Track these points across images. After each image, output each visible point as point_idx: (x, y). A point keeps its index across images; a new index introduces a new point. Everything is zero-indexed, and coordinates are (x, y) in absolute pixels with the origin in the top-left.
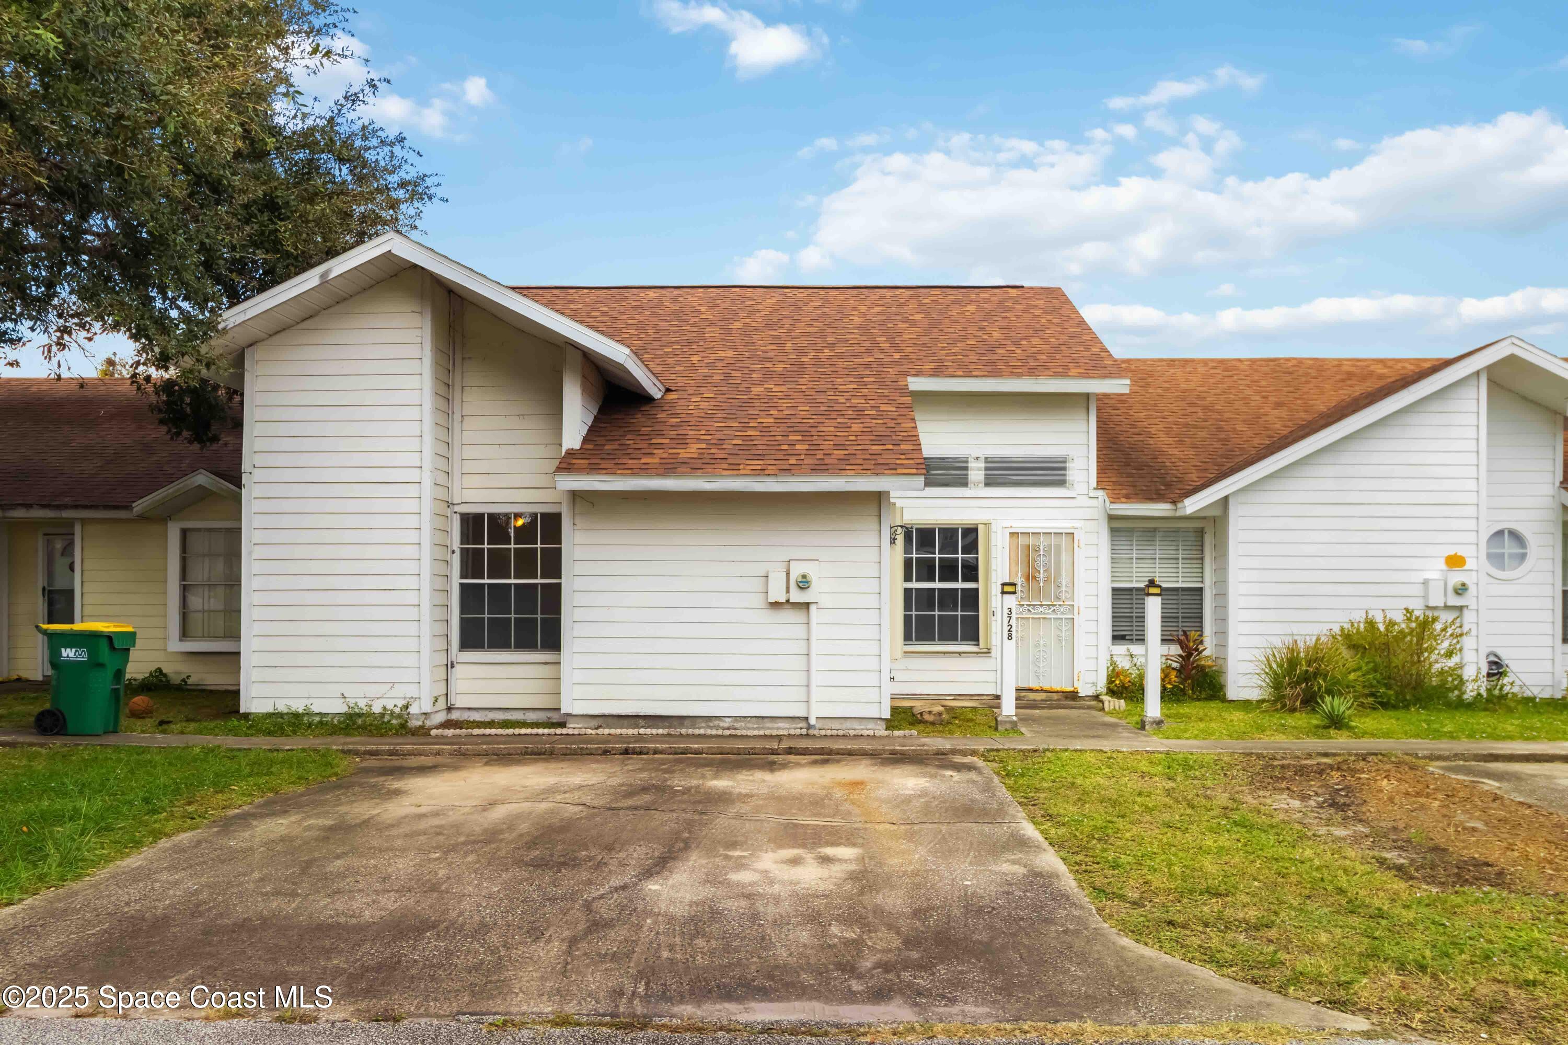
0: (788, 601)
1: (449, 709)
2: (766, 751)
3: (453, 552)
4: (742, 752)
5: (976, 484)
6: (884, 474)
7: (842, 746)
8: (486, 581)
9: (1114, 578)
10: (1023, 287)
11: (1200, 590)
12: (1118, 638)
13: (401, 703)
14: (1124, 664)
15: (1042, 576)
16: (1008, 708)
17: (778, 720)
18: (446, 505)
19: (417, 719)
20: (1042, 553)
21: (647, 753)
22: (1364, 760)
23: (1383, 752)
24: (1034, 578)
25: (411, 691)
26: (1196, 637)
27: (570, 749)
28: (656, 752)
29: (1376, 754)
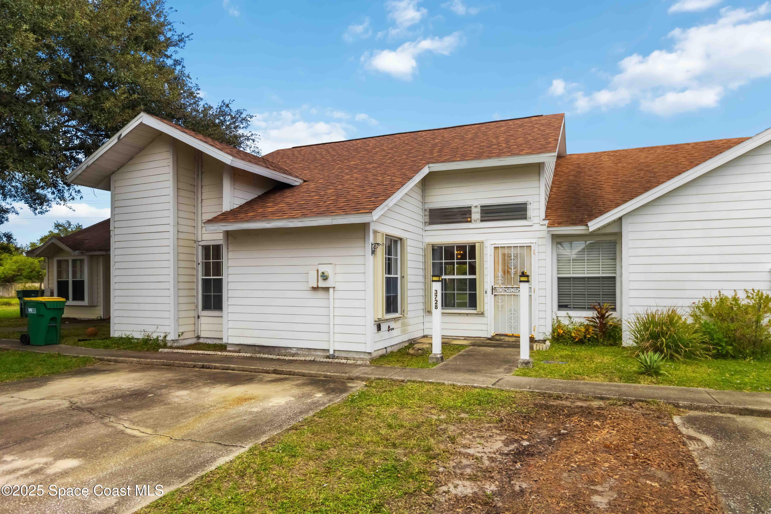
0: (318, 286)
1: (198, 337)
2: (264, 371)
3: (199, 264)
4: (252, 370)
5: (475, 221)
6: (351, 214)
7: (300, 371)
8: (212, 277)
9: (559, 272)
10: (542, 116)
11: (614, 278)
12: (561, 306)
13: (163, 335)
14: (565, 322)
15: (513, 271)
16: (437, 350)
17: (317, 351)
18: (194, 242)
19: (170, 343)
20: (512, 258)
21: (211, 368)
22: (630, 405)
23: (648, 400)
24: (508, 272)
25: (167, 329)
26: (607, 307)
27: (180, 364)
28: (215, 368)
29: (642, 401)
